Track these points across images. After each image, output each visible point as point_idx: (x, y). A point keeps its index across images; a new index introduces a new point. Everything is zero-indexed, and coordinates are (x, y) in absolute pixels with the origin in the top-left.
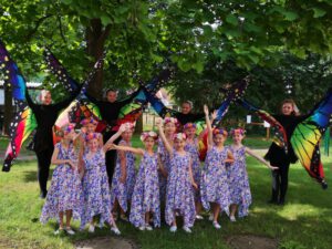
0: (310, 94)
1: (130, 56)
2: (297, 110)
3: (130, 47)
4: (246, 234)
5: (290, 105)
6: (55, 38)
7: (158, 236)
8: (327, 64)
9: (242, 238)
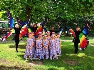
0: (82, 25)
1: (36, 15)
2: (80, 29)
3: (36, 12)
4: (70, 60)
5: (78, 28)
6: (16, 9)
7: (48, 61)
8: (87, 17)
9: (68, 61)
